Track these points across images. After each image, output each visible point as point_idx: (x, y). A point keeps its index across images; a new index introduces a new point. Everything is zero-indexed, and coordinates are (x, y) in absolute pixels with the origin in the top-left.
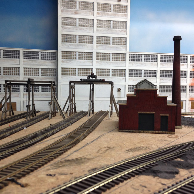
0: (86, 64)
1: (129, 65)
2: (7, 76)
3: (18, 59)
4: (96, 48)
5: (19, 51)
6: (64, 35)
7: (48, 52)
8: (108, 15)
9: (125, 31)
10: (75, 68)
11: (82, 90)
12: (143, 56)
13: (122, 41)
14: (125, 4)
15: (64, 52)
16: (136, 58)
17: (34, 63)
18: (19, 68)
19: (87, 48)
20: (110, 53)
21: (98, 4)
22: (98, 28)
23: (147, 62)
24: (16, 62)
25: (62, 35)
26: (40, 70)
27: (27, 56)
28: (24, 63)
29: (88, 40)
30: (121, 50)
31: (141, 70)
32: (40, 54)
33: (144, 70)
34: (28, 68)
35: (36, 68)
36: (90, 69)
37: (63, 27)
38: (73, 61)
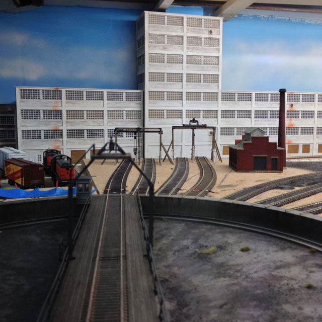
0: (175, 105)
1: (221, 106)
2: (91, 120)
3: (102, 101)
4: (186, 87)
5: (102, 92)
6: (152, 73)
7: (132, 93)
8: (198, 49)
9: (217, 68)
10: (163, 110)
12: (236, 95)
13: (214, 79)
14: (217, 37)
15: (152, 92)
16: (228, 97)
17: (118, 105)
18: (103, 111)
19: (175, 87)
20: (200, 93)
21: (187, 37)
22: (188, 65)
23: (241, 102)
24: (99, 105)
25: (149, 73)
26: (124, 112)
27: (111, 97)
28: (109, 105)
29: (178, 78)
30: (212, 88)
31: (234, 111)
32: (124, 94)
33: (238, 111)
34: (112, 111)
35: (121, 111)
36: (179, 110)
37: (150, 65)
38: (161, 102)
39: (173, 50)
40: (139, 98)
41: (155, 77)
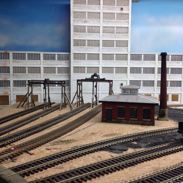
0: (93, 64)
1: (130, 64)
2: (31, 74)
3: (40, 60)
4: (102, 50)
5: (40, 54)
6: (76, 40)
7: (62, 54)
8: (112, 22)
9: (127, 35)
10: (85, 67)
12: (143, 56)
13: (125, 44)
14: (127, 12)
15: (76, 54)
16: (136, 57)
17: (51, 63)
18: (40, 67)
19: (94, 50)
20: (113, 54)
21: (103, 13)
22: (104, 34)
23: (146, 61)
24: (37, 63)
25: (74, 40)
26: (56, 69)
27: (46, 58)
28: (44, 63)
29: (96, 43)
30: (123, 51)
31: (141, 68)
32: (56, 56)
33: (144, 68)
34: (47, 68)
35: (53, 68)
36: (97, 67)
37: (74, 34)
38: (83, 61)
39: (92, 23)
40: (68, 58)
41: (79, 43)
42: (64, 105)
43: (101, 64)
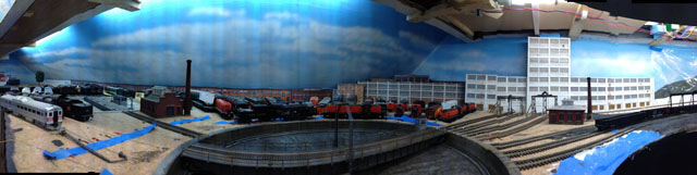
0: (544, 84)
1: (570, 84)
2: (499, 91)
3: (505, 82)
4: (550, 75)
5: (506, 78)
7: (521, 78)
8: (557, 55)
9: (567, 64)
10: (537, 87)
11: (539, 101)
12: (579, 79)
13: (566, 70)
15: (531, 78)
16: (574, 80)
17: (514, 84)
18: (505, 87)
19: (544, 75)
20: (558, 78)
21: (551, 49)
22: (551, 63)
24: (504, 84)
25: (530, 68)
26: (517, 88)
27: (510, 80)
28: (509, 85)
29: (546, 70)
30: (565, 75)
31: (577, 87)
32: (517, 79)
33: (580, 87)
34: (511, 87)
35: (515, 87)
37: (530, 64)
38: (536, 83)
39: (543, 56)
40: (525, 81)
41: (533, 70)
42: (522, 114)
43: (550, 84)
